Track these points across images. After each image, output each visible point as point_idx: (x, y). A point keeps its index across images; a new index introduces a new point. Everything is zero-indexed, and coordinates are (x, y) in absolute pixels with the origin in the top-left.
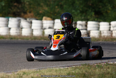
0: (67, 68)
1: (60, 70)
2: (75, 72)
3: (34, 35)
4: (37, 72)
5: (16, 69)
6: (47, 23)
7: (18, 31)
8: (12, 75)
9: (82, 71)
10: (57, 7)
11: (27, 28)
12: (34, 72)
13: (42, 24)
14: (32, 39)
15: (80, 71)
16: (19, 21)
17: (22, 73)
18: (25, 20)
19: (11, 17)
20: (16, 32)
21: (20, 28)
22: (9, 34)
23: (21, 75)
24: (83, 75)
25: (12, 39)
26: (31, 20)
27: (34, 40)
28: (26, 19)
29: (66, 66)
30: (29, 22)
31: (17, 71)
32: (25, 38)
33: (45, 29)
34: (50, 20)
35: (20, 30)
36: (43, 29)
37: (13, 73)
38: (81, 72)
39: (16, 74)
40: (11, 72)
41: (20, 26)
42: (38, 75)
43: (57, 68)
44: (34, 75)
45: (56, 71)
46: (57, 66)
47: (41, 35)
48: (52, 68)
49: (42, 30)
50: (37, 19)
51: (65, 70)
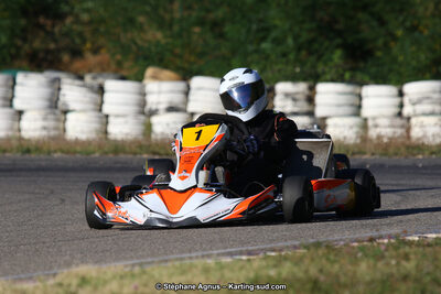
0: (244, 258)
1: (221, 267)
2: (280, 274)
3: (111, 137)
4: (133, 276)
5: (51, 268)
6: (160, 92)
7: (51, 124)
8: (37, 287)
9: (306, 272)
10: (197, 30)
11: (83, 111)
12: (122, 277)
13: (143, 94)
14: (106, 153)
15: (296, 269)
16: (56, 86)
17: (75, 282)
18: (78, 82)
19: (22, 69)
20: (45, 128)
21: (58, 112)
22: (17, 134)
23: (73, 289)
24: (309, 286)
25: (28, 151)
26: (100, 80)
27: (111, 156)
28: (81, 78)
29: (241, 253)
30: (91, 88)
31: (55, 275)
32: (78, 149)
33: (153, 113)
34: (171, 80)
35: (58, 120)
36: (145, 112)
37: (40, 281)
38: (300, 275)
39: (52, 286)
40: (30, 278)
41: (60, 104)
42: (136, 288)
43: (210, 262)
44: (121, 286)
45: (206, 270)
46: (205, 253)
47: (141, 137)
48: (188, 262)
49: (142, 118)
50: (123, 78)
51: (242, 268)
